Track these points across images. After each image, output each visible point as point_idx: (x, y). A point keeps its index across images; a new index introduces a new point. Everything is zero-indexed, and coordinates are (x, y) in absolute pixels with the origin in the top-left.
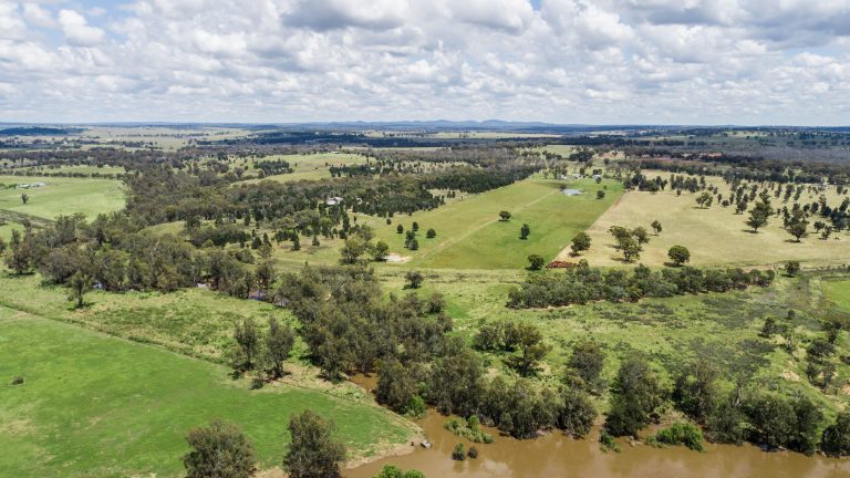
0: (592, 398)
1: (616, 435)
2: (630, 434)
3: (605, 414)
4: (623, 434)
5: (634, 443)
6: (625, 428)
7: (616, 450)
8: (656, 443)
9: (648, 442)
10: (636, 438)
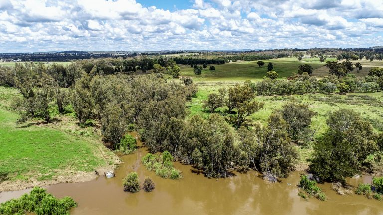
0: (297, 147)
1: (321, 181)
2: (336, 180)
3: (309, 160)
4: (328, 180)
5: (341, 191)
6: (331, 173)
7: (318, 197)
8: (371, 193)
9: (360, 191)
10: (344, 185)
